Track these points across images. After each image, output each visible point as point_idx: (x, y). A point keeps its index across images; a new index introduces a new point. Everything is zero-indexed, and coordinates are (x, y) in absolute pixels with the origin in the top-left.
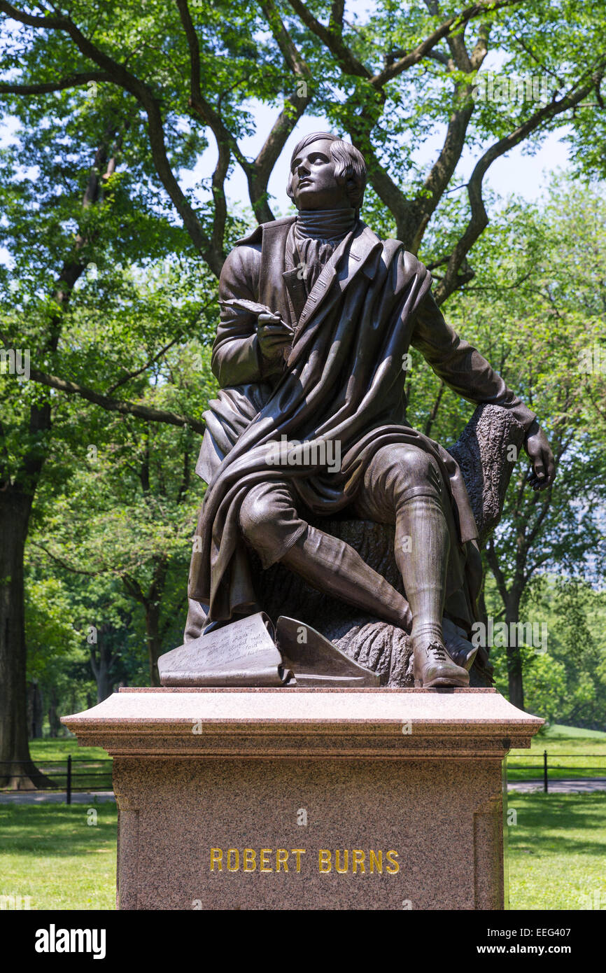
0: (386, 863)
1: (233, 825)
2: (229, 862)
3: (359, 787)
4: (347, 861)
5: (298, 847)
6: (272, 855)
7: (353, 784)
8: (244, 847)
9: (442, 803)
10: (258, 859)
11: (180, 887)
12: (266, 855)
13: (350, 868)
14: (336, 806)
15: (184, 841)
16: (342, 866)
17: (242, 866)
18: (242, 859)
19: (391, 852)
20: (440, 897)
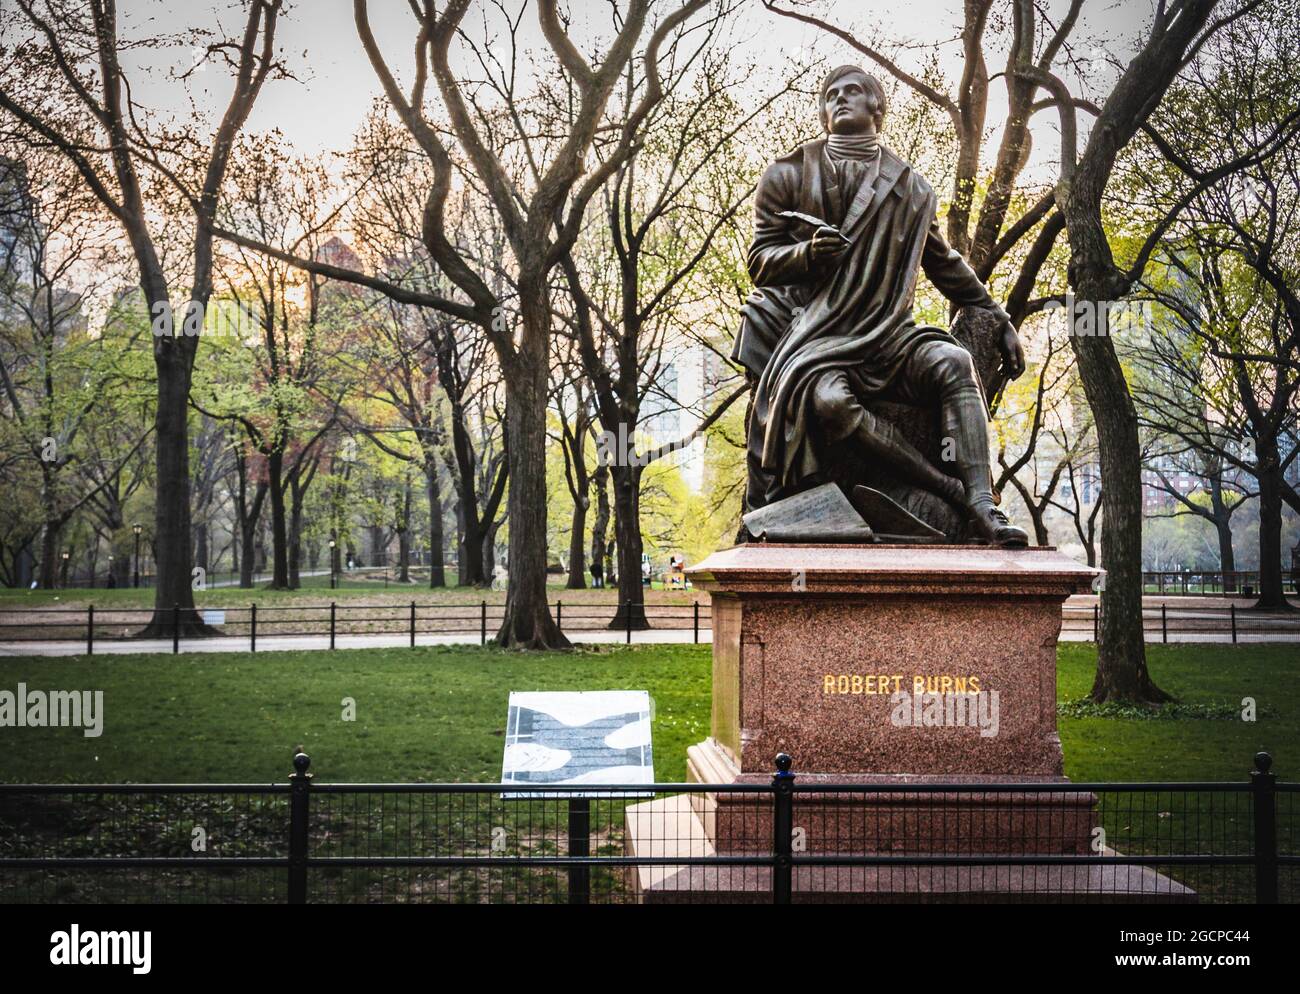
0: (968, 687)
1: (843, 656)
2: (840, 684)
3: (947, 625)
4: (936, 684)
5: (898, 674)
6: (876, 680)
7: (942, 623)
8: (853, 673)
9: (1014, 638)
10: (864, 684)
11: (800, 705)
12: (871, 681)
13: (940, 690)
14: (928, 640)
15: (804, 669)
16: (933, 688)
17: (851, 689)
18: (850, 683)
19: (972, 679)
20: (1012, 713)
